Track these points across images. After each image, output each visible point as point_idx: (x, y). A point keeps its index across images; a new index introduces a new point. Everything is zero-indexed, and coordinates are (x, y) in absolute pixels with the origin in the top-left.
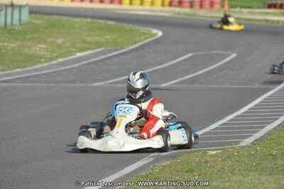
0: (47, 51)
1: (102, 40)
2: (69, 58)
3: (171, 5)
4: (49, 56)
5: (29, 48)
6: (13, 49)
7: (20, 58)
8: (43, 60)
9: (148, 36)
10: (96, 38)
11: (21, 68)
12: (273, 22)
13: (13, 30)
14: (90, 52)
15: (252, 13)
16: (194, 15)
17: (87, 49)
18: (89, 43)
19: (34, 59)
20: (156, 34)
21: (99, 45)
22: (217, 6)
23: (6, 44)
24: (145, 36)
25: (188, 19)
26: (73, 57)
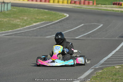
0: (21, 23)
1: (43, 18)
2: (31, 26)
3: (71, 3)
4: (22, 25)
5: (13, 21)
6: (6, 21)
7: (10, 26)
8: (20, 26)
9: (63, 16)
10: (41, 17)
11: (11, 30)
12: (116, 11)
13: (5, 13)
14: (39, 23)
15: (106, 7)
16: (81, 8)
17: (38, 22)
18: (38, 19)
19: (16, 26)
20: (66, 16)
21: (42, 20)
22: (91, 4)
23: (3, 19)
24: (62, 16)
25: (79, 9)
26: (32, 25)
